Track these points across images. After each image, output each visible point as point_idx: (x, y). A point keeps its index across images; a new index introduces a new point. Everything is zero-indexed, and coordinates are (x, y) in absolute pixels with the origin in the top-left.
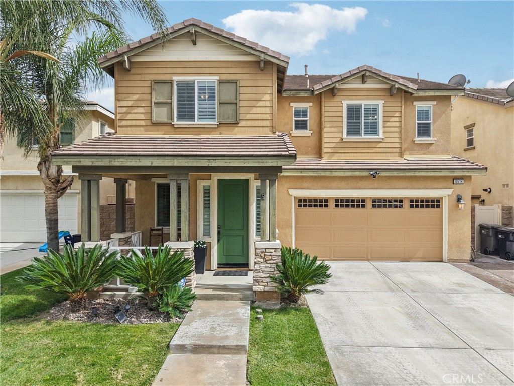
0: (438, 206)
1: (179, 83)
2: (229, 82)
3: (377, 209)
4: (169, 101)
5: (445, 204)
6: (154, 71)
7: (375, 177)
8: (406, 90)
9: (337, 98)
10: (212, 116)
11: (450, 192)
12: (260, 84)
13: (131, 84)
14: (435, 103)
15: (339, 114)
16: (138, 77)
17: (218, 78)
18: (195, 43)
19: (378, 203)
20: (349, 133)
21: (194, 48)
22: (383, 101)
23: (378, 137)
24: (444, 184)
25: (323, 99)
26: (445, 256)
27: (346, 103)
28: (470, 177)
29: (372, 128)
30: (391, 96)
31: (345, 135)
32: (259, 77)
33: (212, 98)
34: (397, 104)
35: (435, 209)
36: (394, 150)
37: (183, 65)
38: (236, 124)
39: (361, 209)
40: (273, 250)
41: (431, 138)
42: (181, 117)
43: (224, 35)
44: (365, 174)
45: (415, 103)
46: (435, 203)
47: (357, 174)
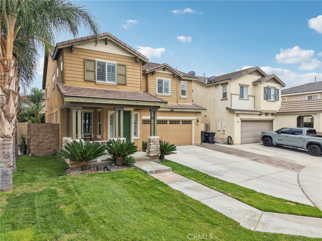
0: (191, 123)
1: (98, 62)
2: (122, 65)
3: (171, 124)
4: (94, 70)
5: (193, 123)
6: (86, 54)
7: (172, 111)
8: (180, 76)
9: (154, 76)
10: (114, 80)
11: (194, 118)
12: (135, 68)
13: (73, 59)
14: (187, 82)
15: (155, 83)
16: (76, 56)
17: (117, 63)
18: (106, 44)
19: (172, 122)
20: (159, 92)
21: (105, 46)
22: (171, 80)
23: (169, 95)
24: (192, 115)
25: (149, 76)
26: (193, 143)
27: (157, 78)
28: (201, 112)
29: (167, 91)
30: (174, 78)
31: (157, 93)
32: (134, 65)
33: (114, 71)
34: (176, 81)
35: (190, 124)
36: (175, 100)
37: (100, 53)
38: (125, 85)
39: (166, 124)
40: (157, 139)
41: (186, 96)
42: (99, 79)
43: (122, 44)
44: (169, 110)
45: (181, 81)
46: (189, 122)
47: (166, 110)
